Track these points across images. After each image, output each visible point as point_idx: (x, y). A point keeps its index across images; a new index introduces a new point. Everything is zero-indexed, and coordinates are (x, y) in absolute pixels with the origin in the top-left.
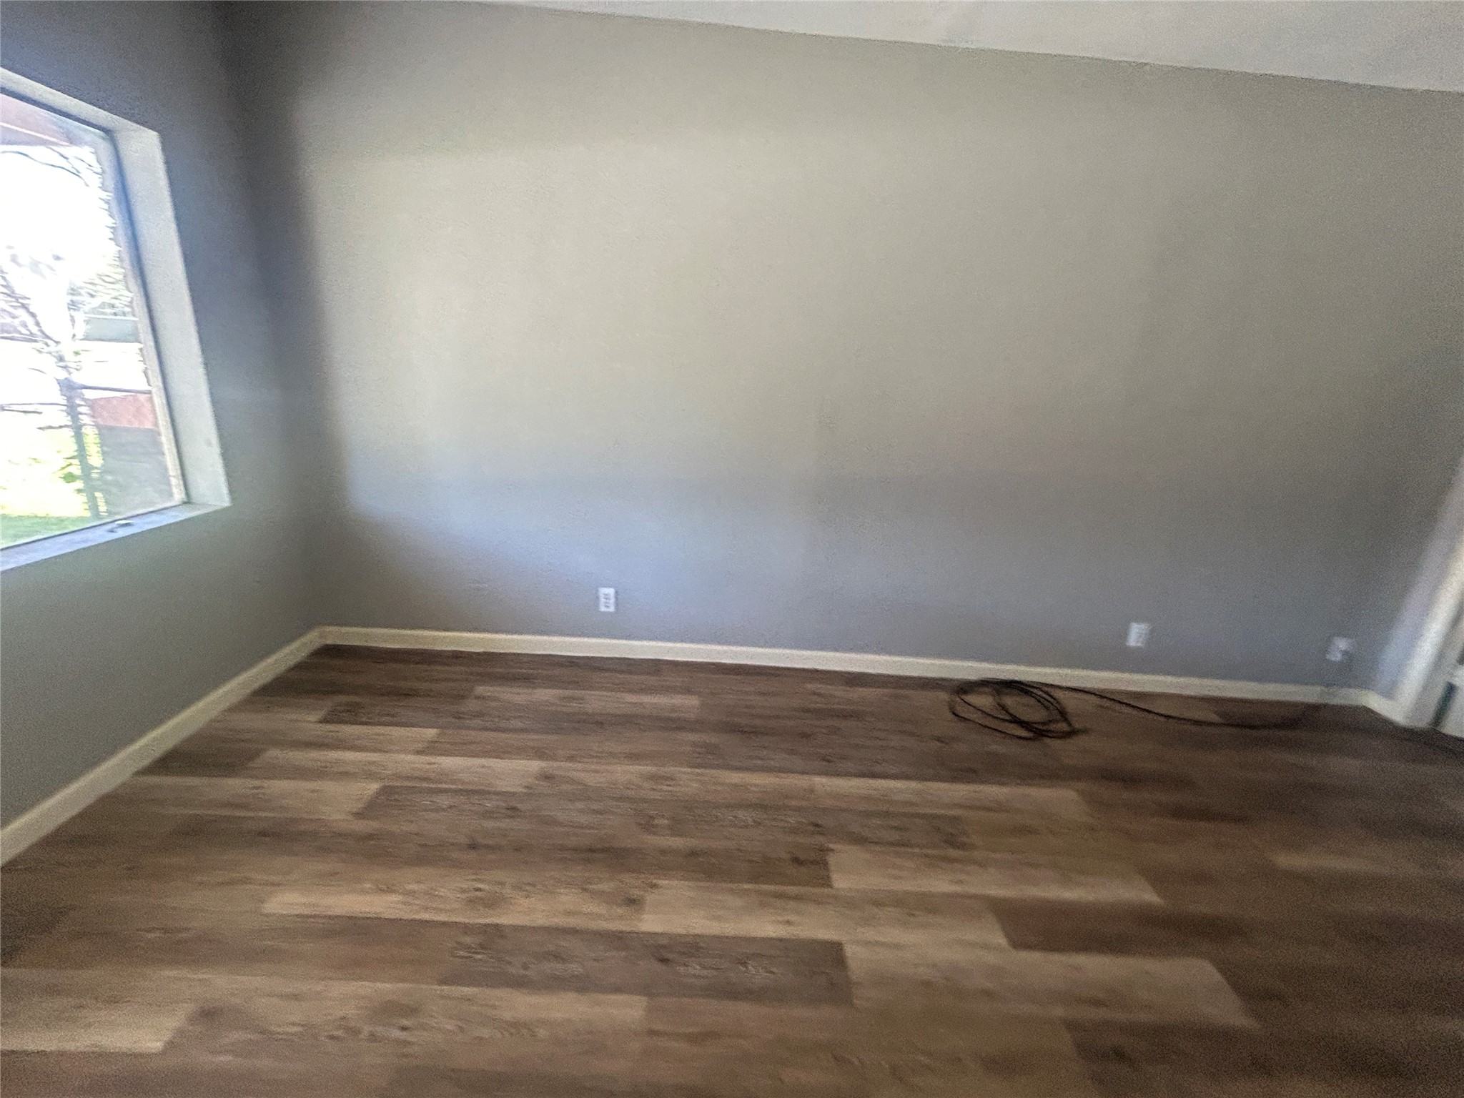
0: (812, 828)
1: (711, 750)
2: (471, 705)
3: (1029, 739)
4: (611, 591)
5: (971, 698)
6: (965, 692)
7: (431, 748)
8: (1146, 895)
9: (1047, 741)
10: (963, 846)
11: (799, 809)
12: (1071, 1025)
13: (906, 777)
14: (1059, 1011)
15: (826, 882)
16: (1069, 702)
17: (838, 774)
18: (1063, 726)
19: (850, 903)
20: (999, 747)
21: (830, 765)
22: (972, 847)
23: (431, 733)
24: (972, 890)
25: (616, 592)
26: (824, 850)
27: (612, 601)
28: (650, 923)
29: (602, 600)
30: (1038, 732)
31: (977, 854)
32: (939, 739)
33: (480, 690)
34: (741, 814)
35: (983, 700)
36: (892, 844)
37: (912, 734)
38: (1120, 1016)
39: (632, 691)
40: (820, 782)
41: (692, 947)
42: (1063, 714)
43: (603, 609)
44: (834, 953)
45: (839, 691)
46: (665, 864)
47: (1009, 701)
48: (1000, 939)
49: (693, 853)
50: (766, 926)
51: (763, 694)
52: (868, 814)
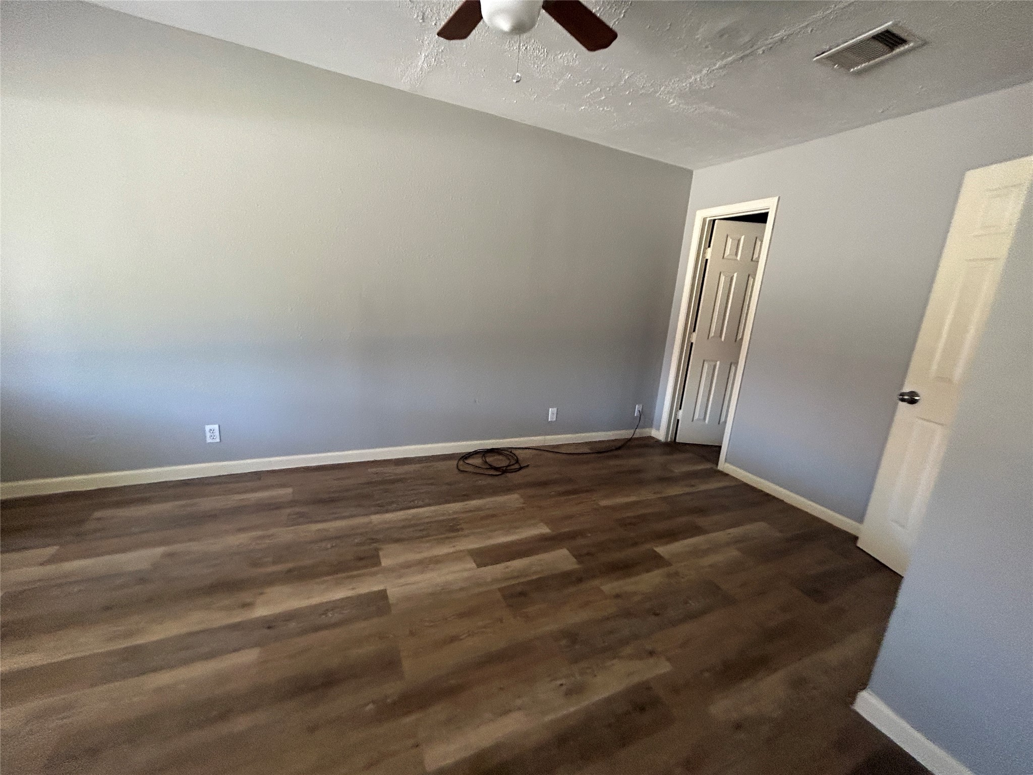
0: (368, 541)
1: (301, 515)
2: (89, 526)
3: (500, 475)
4: (216, 427)
5: (470, 461)
6: (466, 458)
7: (52, 560)
8: (545, 530)
9: (509, 475)
10: (458, 530)
11: (361, 534)
12: (500, 590)
13: (429, 505)
14: (496, 586)
15: (378, 563)
16: (520, 454)
17: (387, 511)
18: (517, 466)
19: (391, 570)
20: (483, 482)
21: (383, 508)
22: (462, 529)
23: (52, 550)
24: (462, 548)
25: (219, 427)
26: (377, 550)
27: (217, 433)
28: (261, 611)
29: (208, 435)
30: (504, 471)
31: (466, 532)
32: (448, 484)
33: (98, 514)
34: (323, 544)
35: (477, 461)
36: (418, 538)
37: (432, 484)
38: (522, 580)
39: (238, 493)
40: (376, 518)
41: (289, 616)
42: (517, 461)
43: (209, 440)
44: (383, 595)
45: (391, 469)
46: (271, 581)
47: (490, 459)
48: (474, 565)
49: (290, 571)
50: (340, 594)
51: (339, 479)
52: (404, 527)
